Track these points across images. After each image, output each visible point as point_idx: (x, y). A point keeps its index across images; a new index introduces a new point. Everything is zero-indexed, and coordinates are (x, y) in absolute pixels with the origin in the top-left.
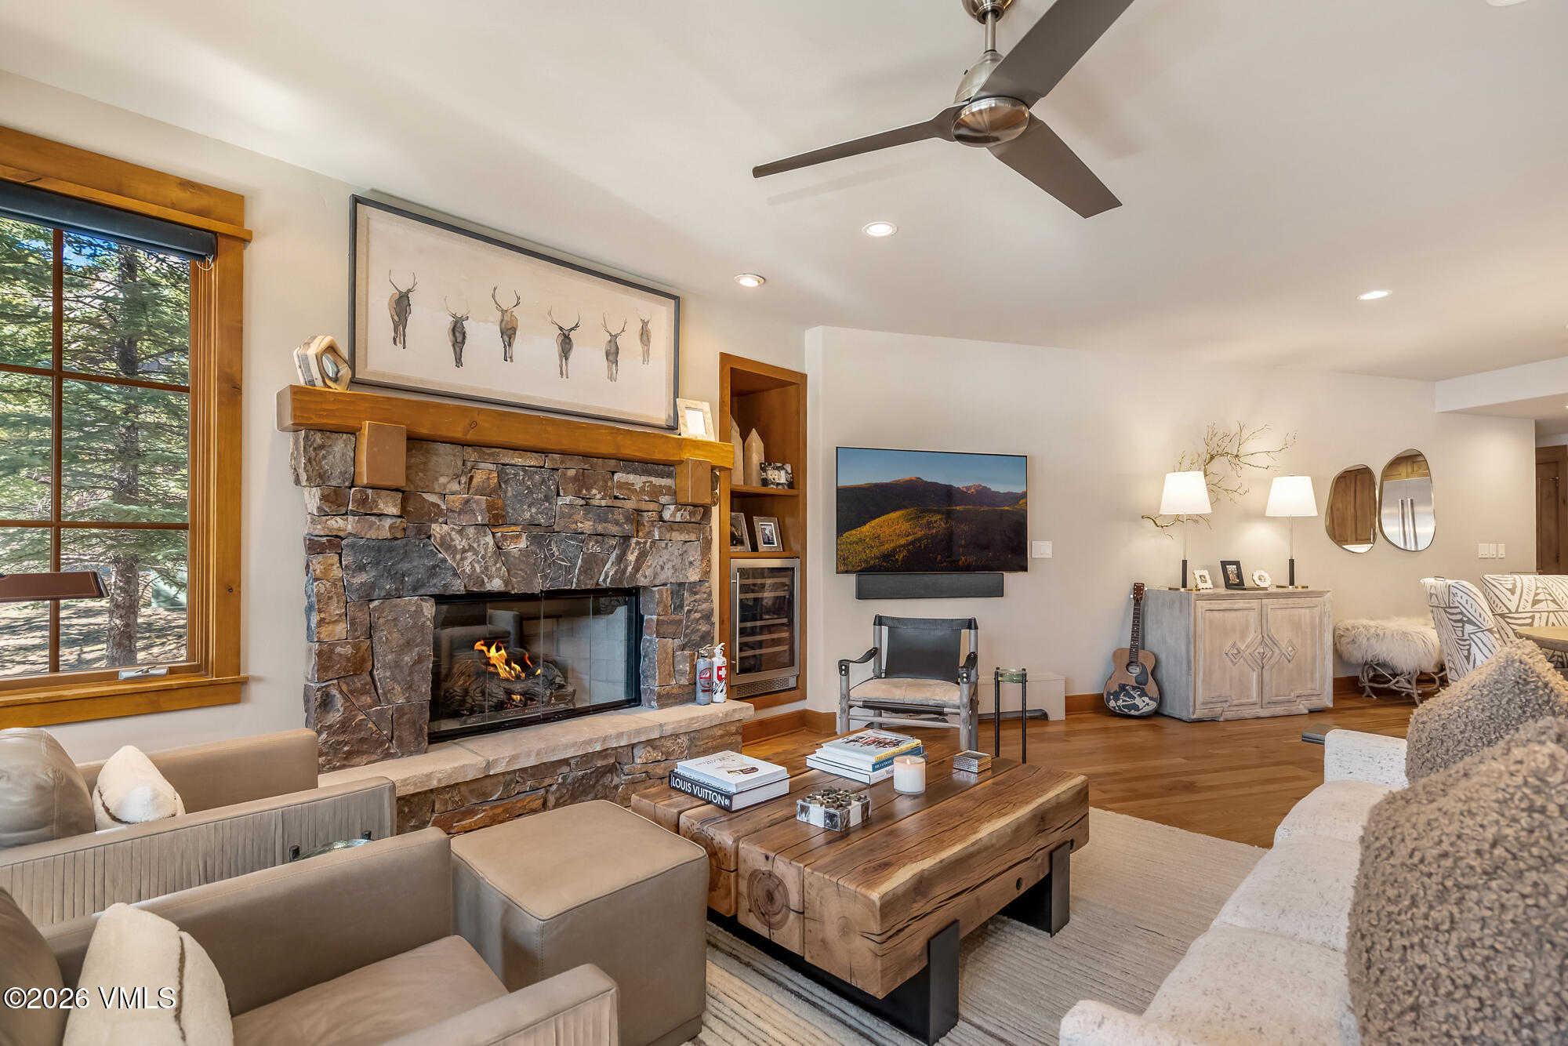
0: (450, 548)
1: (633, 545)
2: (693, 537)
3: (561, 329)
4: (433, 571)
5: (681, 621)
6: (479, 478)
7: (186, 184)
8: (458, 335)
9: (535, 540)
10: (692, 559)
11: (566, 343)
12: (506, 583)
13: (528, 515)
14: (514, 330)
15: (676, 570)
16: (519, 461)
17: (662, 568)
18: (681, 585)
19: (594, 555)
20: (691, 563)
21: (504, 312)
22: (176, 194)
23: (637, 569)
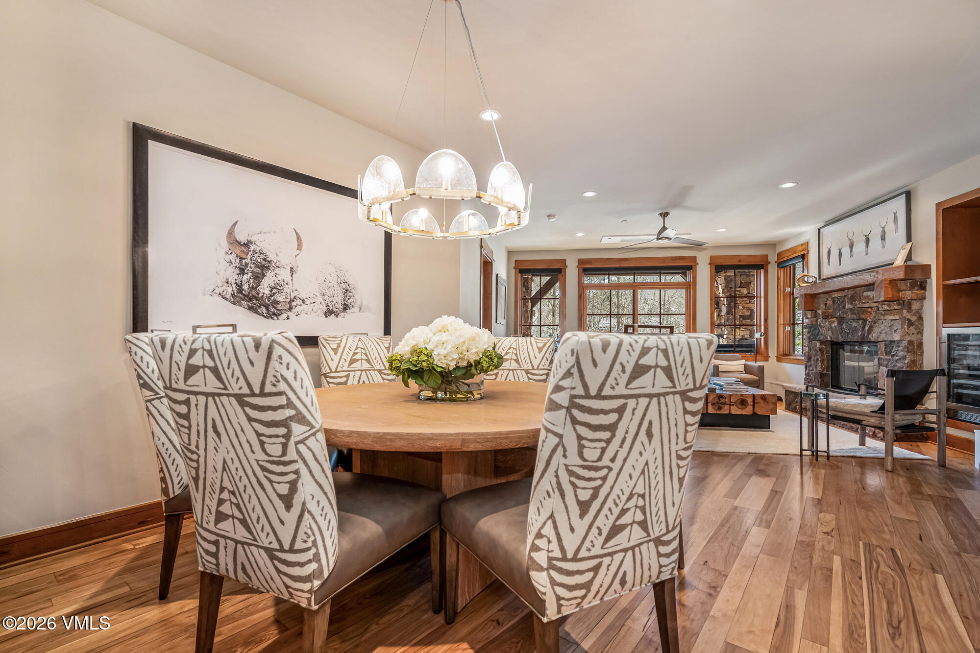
0: (820, 326)
1: (868, 322)
2: (897, 317)
3: (866, 236)
4: (818, 334)
5: (890, 360)
6: (828, 302)
7: (802, 245)
8: (840, 254)
9: (840, 323)
10: (895, 329)
11: (867, 241)
12: (831, 338)
13: (838, 314)
14: (853, 245)
15: (887, 334)
16: (836, 295)
17: (881, 333)
18: (892, 342)
19: (855, 327)
20: (895, 331)
21: (850, 240)
22: (801, 248)
23: (869, 332)
